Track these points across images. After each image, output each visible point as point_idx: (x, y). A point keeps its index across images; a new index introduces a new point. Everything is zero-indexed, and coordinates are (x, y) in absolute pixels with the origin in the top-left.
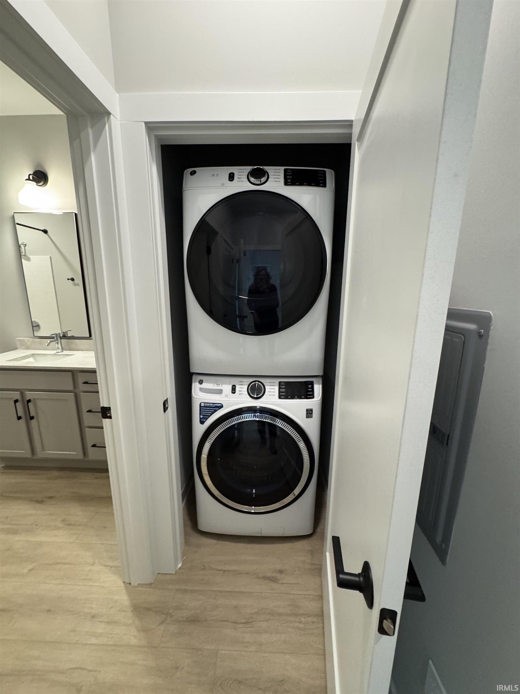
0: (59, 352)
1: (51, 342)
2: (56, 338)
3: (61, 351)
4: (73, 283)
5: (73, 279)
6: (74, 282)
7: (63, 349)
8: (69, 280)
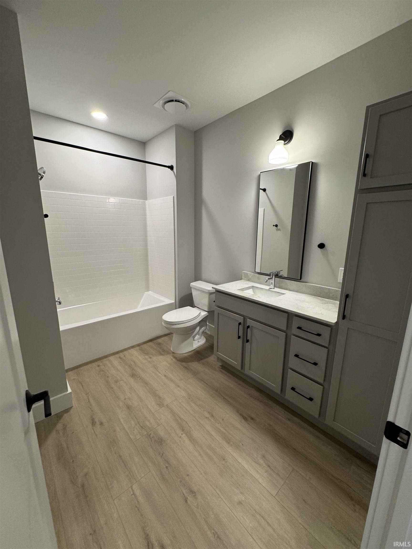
0: (271, 289)
1: (269, 279)
2: (272, 276)
3: (274, 288)
4: (276, 229)
5: (276, 226)
6: (278, 228)
7: (275, 286)
8: (274, 226)
